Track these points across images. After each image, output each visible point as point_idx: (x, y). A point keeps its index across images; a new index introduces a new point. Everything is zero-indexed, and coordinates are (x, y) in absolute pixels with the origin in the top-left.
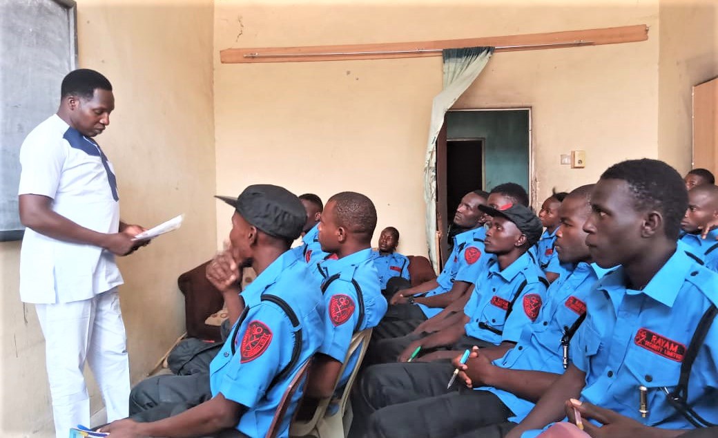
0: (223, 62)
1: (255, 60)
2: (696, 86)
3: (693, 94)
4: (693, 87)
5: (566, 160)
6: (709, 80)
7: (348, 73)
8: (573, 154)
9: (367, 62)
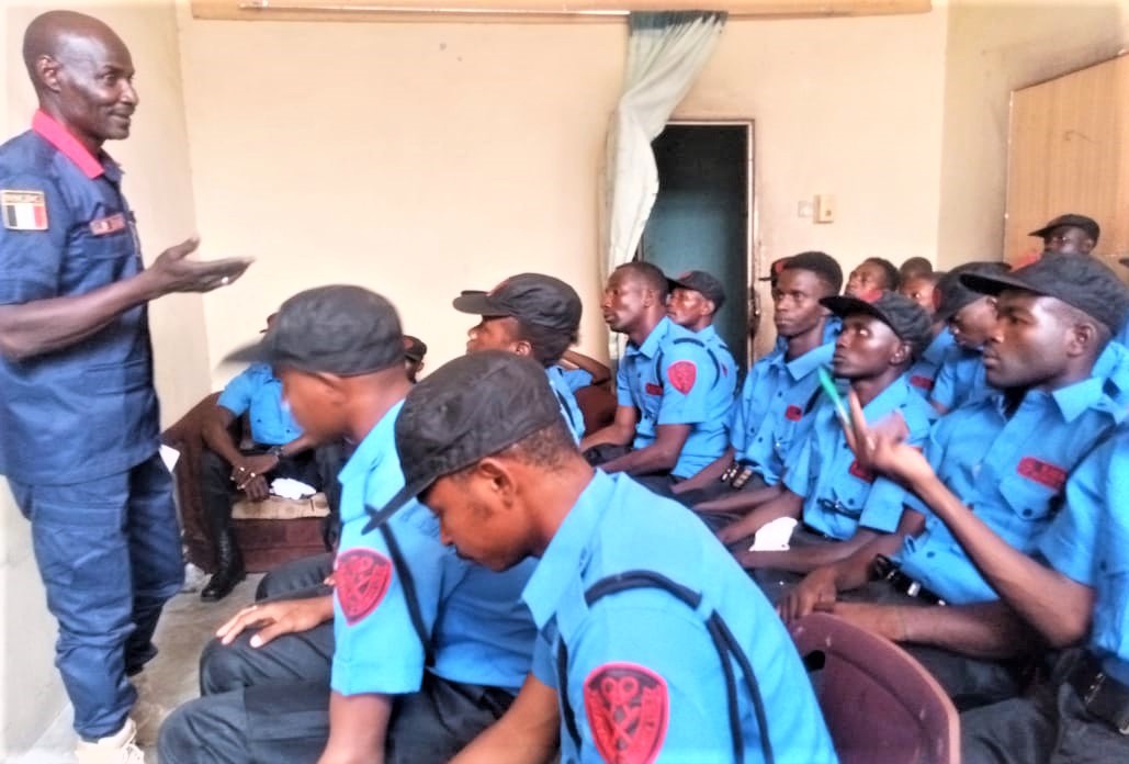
0: (196, 17)
1: (262, 15)
2: (1017, 90)
3: (1011, 104)
4: (1012, 93)
5: (808, 211)
6: (1044, 82)
7: (443, 47)
8: (818, 201)
9: (476, 28)
